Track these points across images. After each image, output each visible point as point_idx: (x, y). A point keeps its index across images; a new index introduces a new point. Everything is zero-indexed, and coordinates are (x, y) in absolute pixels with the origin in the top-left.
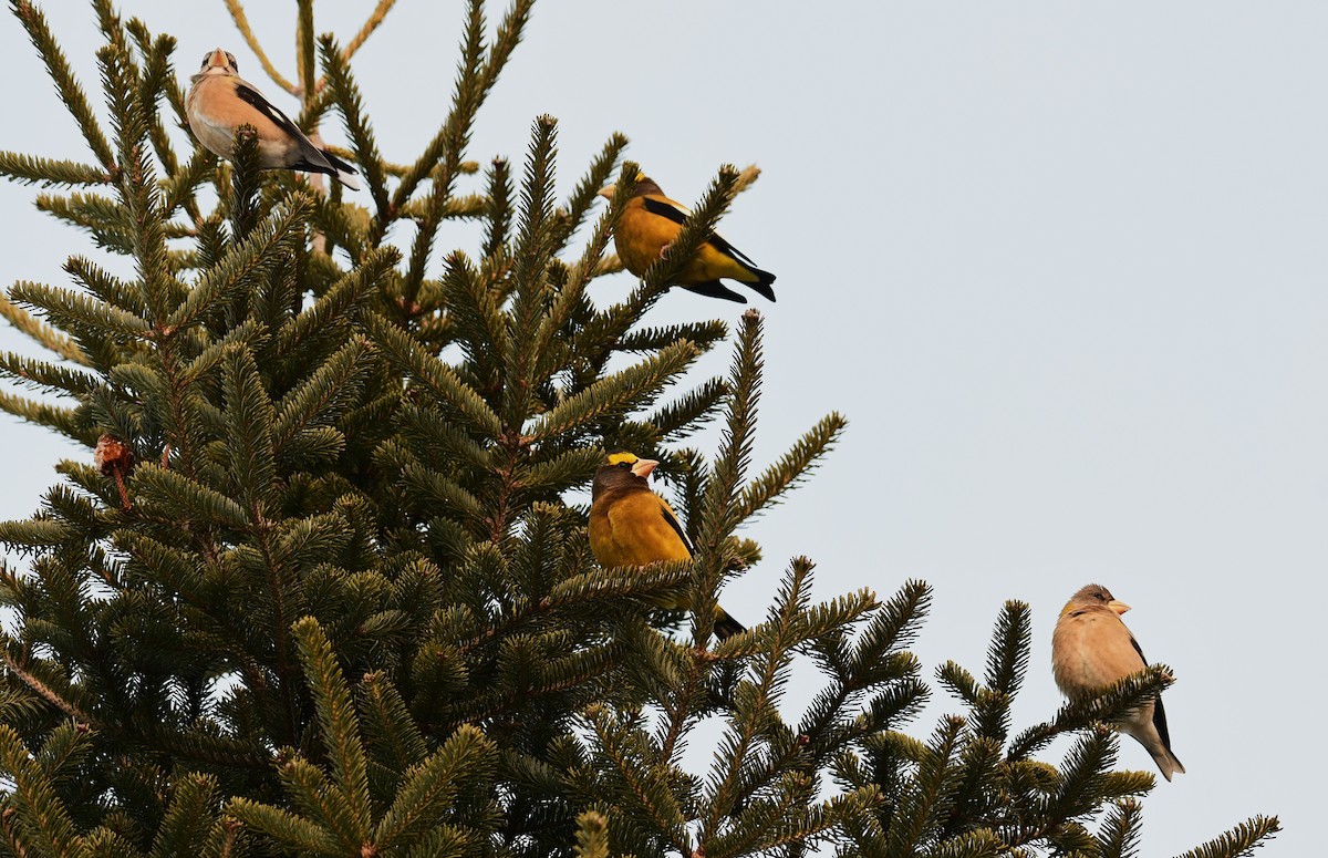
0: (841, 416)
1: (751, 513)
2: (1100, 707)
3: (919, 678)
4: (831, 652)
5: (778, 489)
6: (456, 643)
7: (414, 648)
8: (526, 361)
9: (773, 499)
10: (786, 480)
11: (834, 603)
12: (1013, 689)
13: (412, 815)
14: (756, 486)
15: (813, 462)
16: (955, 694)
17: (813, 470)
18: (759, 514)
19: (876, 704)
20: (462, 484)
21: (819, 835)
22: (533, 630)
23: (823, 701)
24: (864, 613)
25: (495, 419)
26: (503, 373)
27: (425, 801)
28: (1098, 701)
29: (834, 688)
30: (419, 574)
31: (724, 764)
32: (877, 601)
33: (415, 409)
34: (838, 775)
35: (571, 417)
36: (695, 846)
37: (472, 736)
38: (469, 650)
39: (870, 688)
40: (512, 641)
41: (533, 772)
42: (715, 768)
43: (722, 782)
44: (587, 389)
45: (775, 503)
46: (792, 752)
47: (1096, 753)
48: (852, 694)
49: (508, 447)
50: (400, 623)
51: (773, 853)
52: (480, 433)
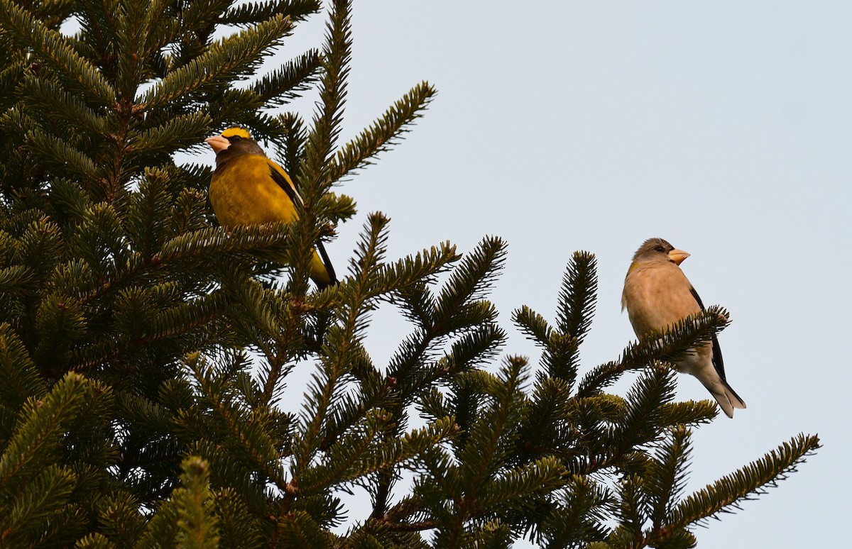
0: (430, 85)
1: (346, 173)
2: (662, 345)
3: (496, 324)
4: (415, 302)
5: (371, 151)
6: (75, 295)
7: (37, 299)
8: (137, 37)
9: (367, 160)
10: (378, 143)
11: (418, 256)
12: (582, 331)
13: (26, 456)
14: (350, 147)
15: (403, 127)
16: (529, 336)
17: (403, 134)
18: (354, 174)
19: (456, 348)
20: (80, 148)
21: (401, 464)
22: (144, 283)
23: (408, 346)
24: (446, 264)
25: (110, 89)
26: (117, 47)
27: (36, 444)
28: (661, 340)
29: (418, 335)
30: (41, 233)
31: (313, 404)
32: (457, 253)
33: (37, 80)
34: (423, 411)
35: (178, 87)
36: (289, 478)
37: (77, 383)
38: (88, 301)
39: (451, 334)
40: (126, 293)
41: (146, 412)
42: (306, 407)
43: (311, 419)
44: (193, 61)
45: (368, 163)
46: (380, 393)
47: (656, 389)
48: (435, 340)
49: (121, 114)
50: (24, 277)
51: (361, 482)
52: (96, 102)
